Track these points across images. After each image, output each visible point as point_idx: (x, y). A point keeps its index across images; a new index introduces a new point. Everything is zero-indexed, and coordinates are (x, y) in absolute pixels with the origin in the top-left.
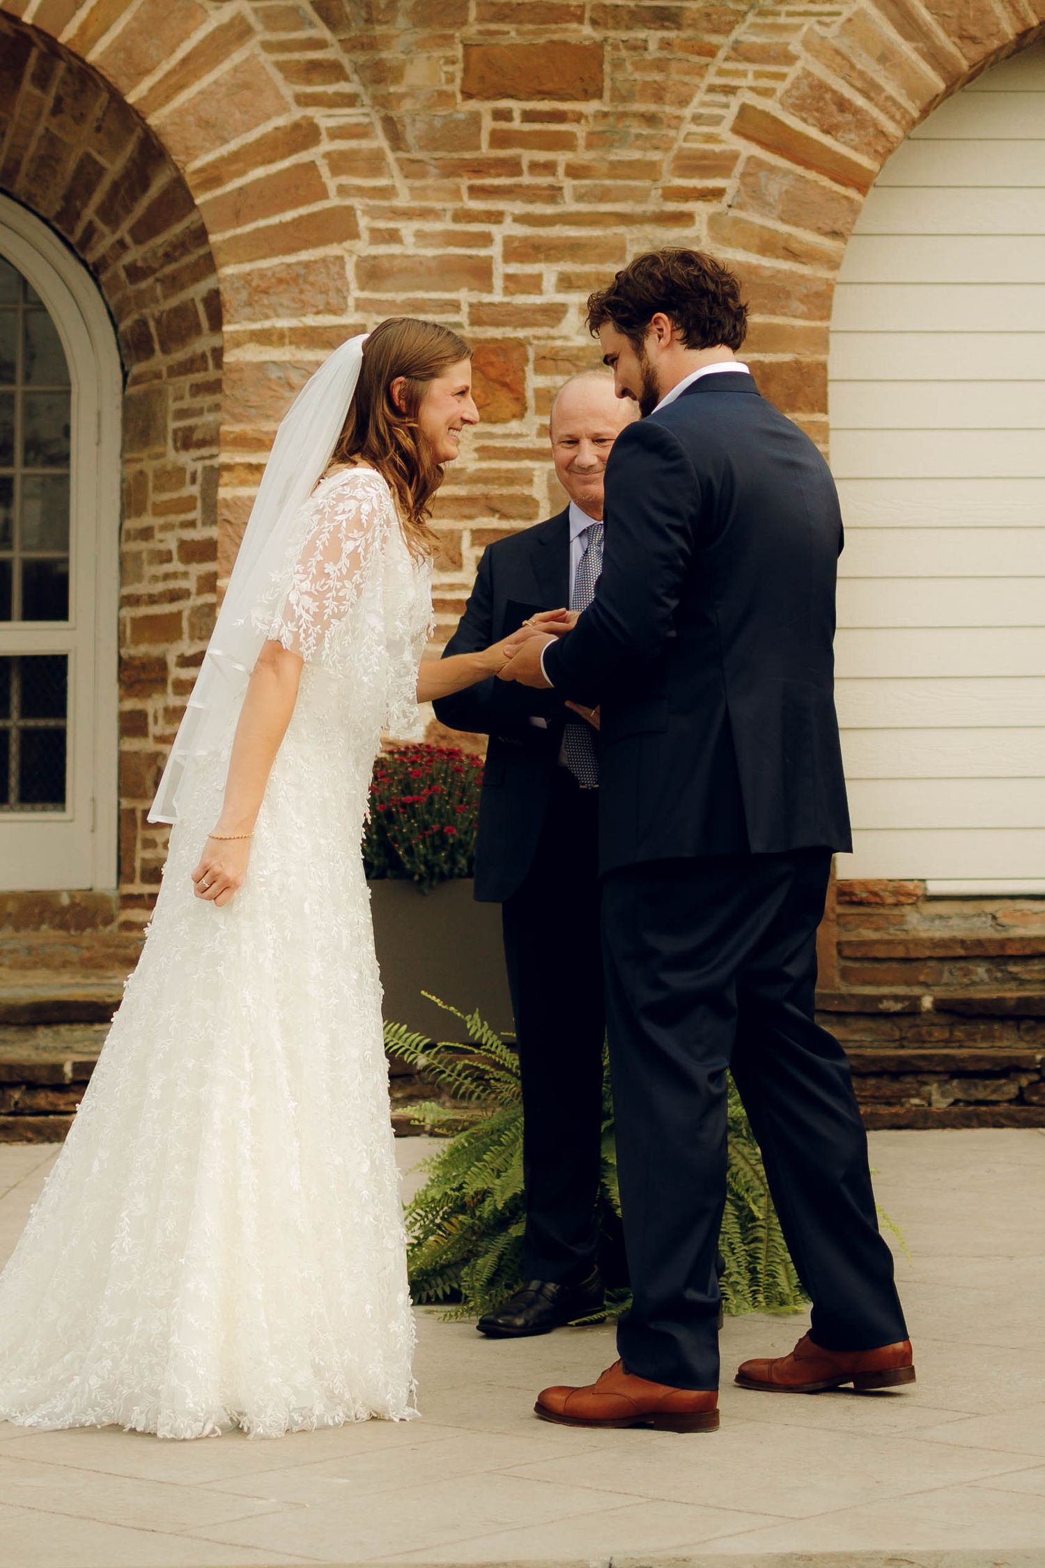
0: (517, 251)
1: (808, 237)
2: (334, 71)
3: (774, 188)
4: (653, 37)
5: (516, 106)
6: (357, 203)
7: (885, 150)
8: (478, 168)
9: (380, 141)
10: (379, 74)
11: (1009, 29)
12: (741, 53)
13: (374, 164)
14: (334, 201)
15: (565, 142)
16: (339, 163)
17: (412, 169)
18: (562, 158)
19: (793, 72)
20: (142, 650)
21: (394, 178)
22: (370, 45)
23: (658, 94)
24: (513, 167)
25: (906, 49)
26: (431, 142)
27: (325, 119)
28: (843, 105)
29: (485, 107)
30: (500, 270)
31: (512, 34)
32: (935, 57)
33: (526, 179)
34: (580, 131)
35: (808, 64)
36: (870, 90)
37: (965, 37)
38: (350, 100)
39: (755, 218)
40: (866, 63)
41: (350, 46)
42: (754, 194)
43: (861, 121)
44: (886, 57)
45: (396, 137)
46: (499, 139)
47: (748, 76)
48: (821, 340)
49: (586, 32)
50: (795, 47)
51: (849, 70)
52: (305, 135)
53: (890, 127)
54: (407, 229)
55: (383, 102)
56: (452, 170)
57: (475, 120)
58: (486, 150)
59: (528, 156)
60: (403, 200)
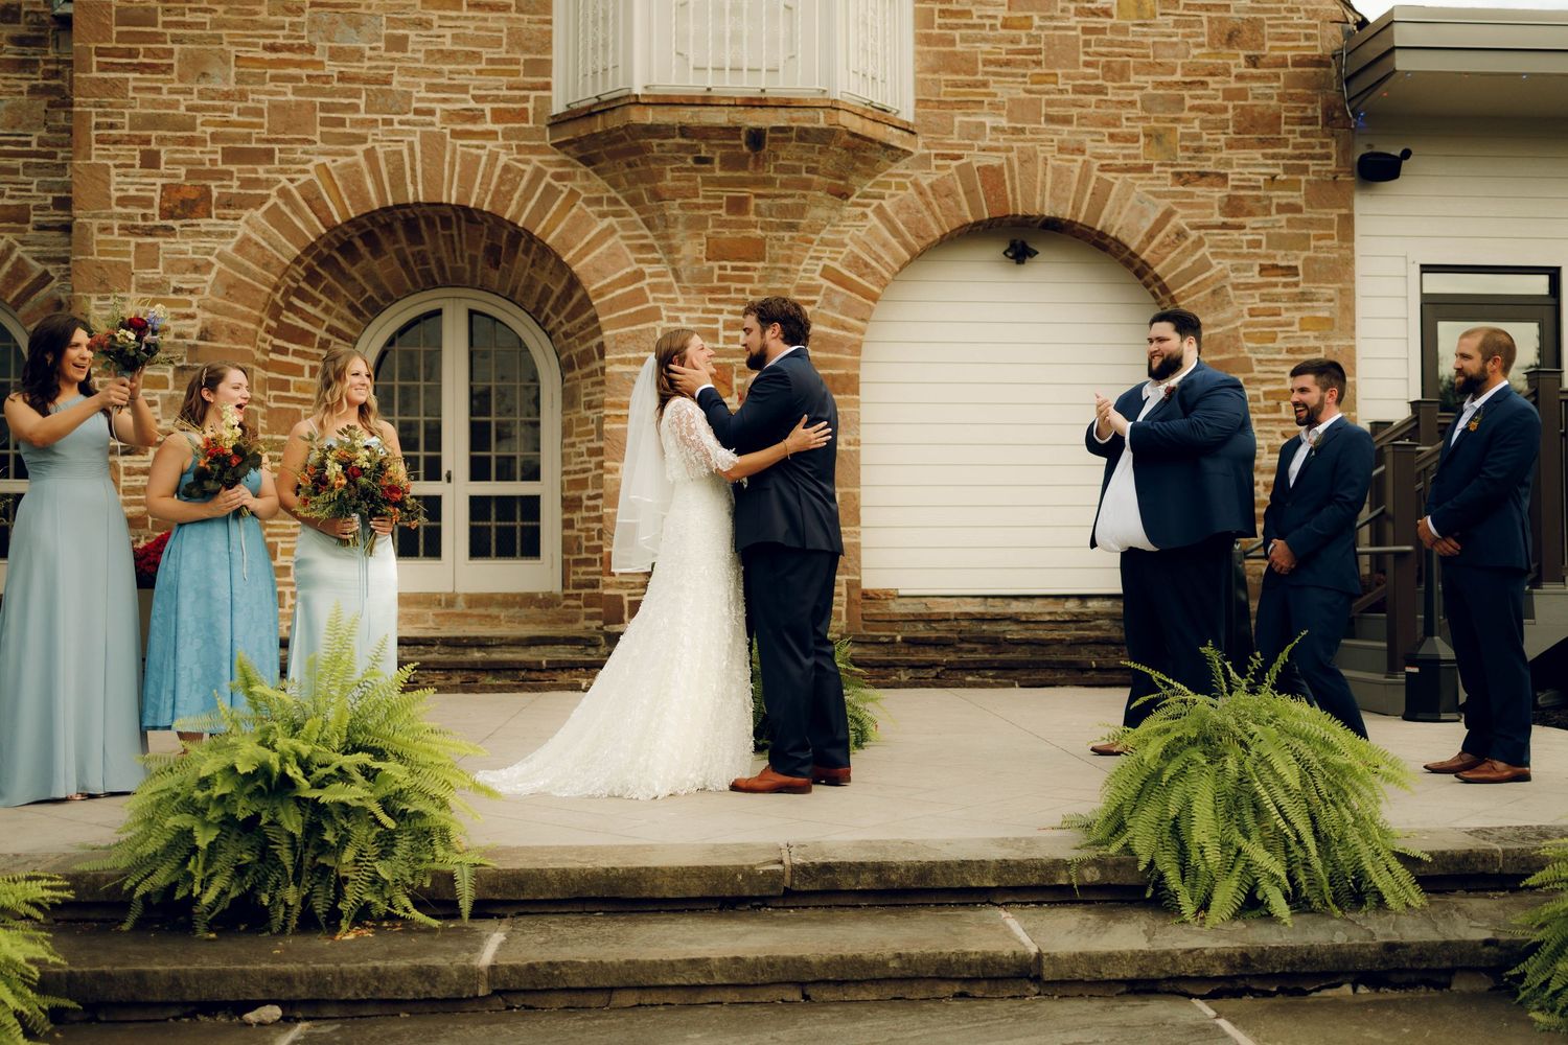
0: (728, 326)
1: (852, 321)
2: (651, 248)
3: (837, 301)
4: (787, 235)
5: (729, 264)
6: (661, 305)
7: (884, 284)
8: (713, 290)
9: (671, 279)
10: (670, 250)
11: (937, 234)
12: (824, 243)
13: (669, 289)
14: (652, 304)
15: (749, 280)
16: (654, 288)
17: (685, 291)
18: (748, 286)
19: (845, 251)
20: (571, 493)
21: (676, 294)
22: (667, 237)
23: (789, 260)
24: (727, 290)
25: (894, 241)
26: (693, 279)
27: (648, 269)
28: (867, 265)
29: (715, 264)
30: (722, 333)
31: (727, 233)
32: (906, 245)
33: (733, 295)
34: (756, 275)
35: (852, 247)
36: (878, 259)
37: (918, 237)
38: (658, 261)
39: (829, 313)
40: (876, 248)
41: (658, 238)
42: (829, 303)
43: (874, 272)
44: (885, 245)
45: (678, 278)
46: (722, 278)
47: (827, 252)
48: (857, 365)
49: (758, 233)
50: (847, 240)
51: (870, 251)
52: (639, 276)
53: (887, 275)
54: (683, 316)
55: (672, 262)
56: (702, 291)
57: (711, 269)
58: (716, 283)
59: (733, 285)
60: (680, 304)
